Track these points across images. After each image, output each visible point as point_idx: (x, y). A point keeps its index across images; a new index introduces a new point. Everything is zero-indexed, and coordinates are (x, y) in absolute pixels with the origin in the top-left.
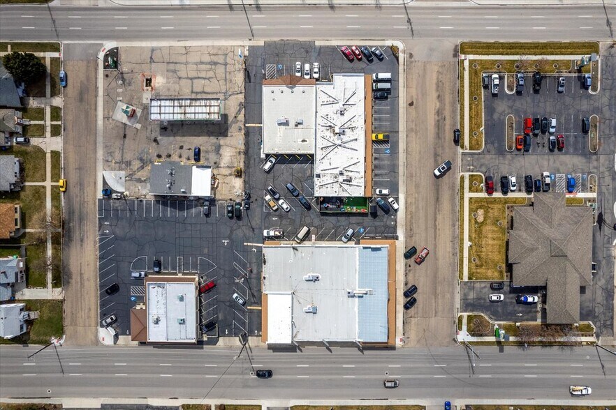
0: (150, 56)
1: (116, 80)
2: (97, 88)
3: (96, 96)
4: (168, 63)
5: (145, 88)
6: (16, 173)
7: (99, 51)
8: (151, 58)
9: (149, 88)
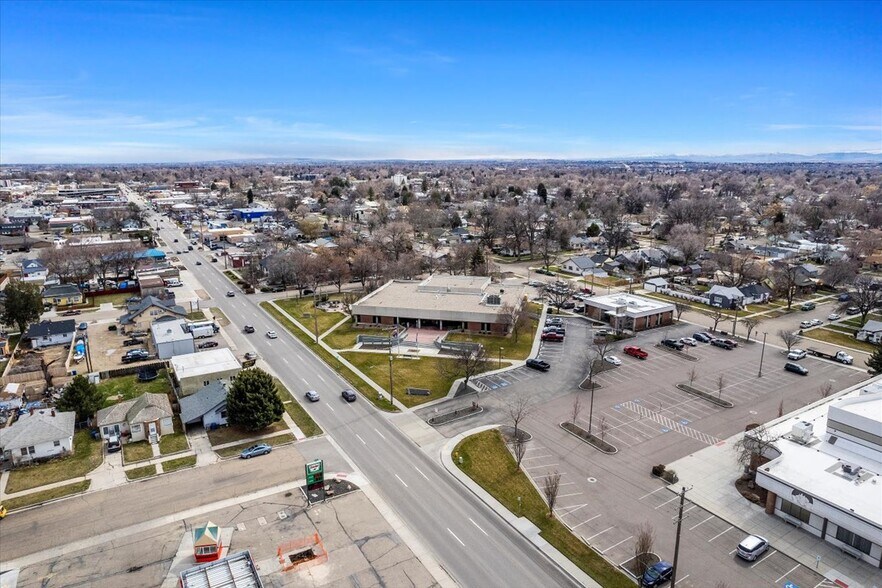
0: (371, 535)
1: (285, 509)
2: (255, 491)
3: (235, 496)
4: (374, 571)
5: (286, 557)
6: (32, 449)
7: (337, 472)
8: (367, 539)
9: (288, 563)
